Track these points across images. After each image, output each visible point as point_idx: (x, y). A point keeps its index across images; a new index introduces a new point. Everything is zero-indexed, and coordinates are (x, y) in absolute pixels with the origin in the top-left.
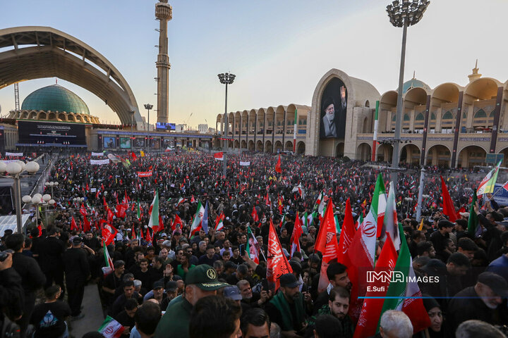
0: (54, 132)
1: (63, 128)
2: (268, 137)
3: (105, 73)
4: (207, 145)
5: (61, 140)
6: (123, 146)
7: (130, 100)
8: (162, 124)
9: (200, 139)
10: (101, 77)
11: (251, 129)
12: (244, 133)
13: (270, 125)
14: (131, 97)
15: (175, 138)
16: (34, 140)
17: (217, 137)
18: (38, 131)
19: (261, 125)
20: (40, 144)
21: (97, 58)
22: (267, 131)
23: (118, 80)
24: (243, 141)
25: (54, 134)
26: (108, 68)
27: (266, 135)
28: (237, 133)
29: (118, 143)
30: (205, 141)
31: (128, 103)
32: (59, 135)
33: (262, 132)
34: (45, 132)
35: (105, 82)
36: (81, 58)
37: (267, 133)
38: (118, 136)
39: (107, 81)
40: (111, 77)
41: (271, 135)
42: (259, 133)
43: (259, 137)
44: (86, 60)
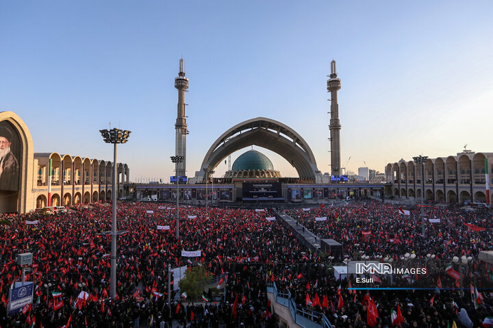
0: (263, 189)
1: (268, 185)
2: (451, 187)
3: (292, 140)
4: (378, 194)
5: (267, 195)
6: (306, 197)
7: (310, 159)
8: (335, 177)
9: (371, 188)
10: (289, 143)
11: (427, 177)
12: (419, 182)
13: (451, 173)
14: (311, 157)
15: (349, 189)
16: (251, 195)
17: (389, 186)
18: (253, 189)
19: (440, 173)
20: (255, 198)
21: (288, 131)
22: (449, 180)
23: (301, 145)
24: (429, 190)
25: (263, 190)
26: (295, 137)
27: (447, 185)
28: (411, 182)
29: (302, 194)
30: (376, 190)
31: (308, 161)
32: (265, 191)
33: (442, 181)
34: (257, 189)
35: (291, 147)
36: (276, 132)
37: (449, 183)
38: (302, 189)
39: (293, 146)
40: (297, 144)
41: (455, 185)
42: (438, 182)
43: (439, 187)
44: (281, 134)
